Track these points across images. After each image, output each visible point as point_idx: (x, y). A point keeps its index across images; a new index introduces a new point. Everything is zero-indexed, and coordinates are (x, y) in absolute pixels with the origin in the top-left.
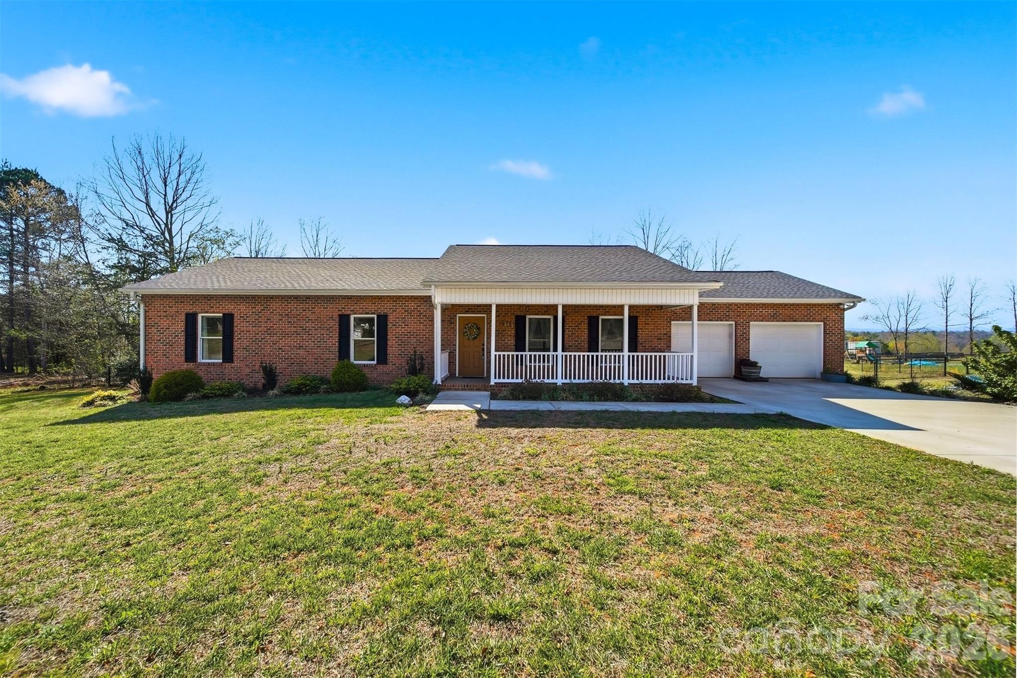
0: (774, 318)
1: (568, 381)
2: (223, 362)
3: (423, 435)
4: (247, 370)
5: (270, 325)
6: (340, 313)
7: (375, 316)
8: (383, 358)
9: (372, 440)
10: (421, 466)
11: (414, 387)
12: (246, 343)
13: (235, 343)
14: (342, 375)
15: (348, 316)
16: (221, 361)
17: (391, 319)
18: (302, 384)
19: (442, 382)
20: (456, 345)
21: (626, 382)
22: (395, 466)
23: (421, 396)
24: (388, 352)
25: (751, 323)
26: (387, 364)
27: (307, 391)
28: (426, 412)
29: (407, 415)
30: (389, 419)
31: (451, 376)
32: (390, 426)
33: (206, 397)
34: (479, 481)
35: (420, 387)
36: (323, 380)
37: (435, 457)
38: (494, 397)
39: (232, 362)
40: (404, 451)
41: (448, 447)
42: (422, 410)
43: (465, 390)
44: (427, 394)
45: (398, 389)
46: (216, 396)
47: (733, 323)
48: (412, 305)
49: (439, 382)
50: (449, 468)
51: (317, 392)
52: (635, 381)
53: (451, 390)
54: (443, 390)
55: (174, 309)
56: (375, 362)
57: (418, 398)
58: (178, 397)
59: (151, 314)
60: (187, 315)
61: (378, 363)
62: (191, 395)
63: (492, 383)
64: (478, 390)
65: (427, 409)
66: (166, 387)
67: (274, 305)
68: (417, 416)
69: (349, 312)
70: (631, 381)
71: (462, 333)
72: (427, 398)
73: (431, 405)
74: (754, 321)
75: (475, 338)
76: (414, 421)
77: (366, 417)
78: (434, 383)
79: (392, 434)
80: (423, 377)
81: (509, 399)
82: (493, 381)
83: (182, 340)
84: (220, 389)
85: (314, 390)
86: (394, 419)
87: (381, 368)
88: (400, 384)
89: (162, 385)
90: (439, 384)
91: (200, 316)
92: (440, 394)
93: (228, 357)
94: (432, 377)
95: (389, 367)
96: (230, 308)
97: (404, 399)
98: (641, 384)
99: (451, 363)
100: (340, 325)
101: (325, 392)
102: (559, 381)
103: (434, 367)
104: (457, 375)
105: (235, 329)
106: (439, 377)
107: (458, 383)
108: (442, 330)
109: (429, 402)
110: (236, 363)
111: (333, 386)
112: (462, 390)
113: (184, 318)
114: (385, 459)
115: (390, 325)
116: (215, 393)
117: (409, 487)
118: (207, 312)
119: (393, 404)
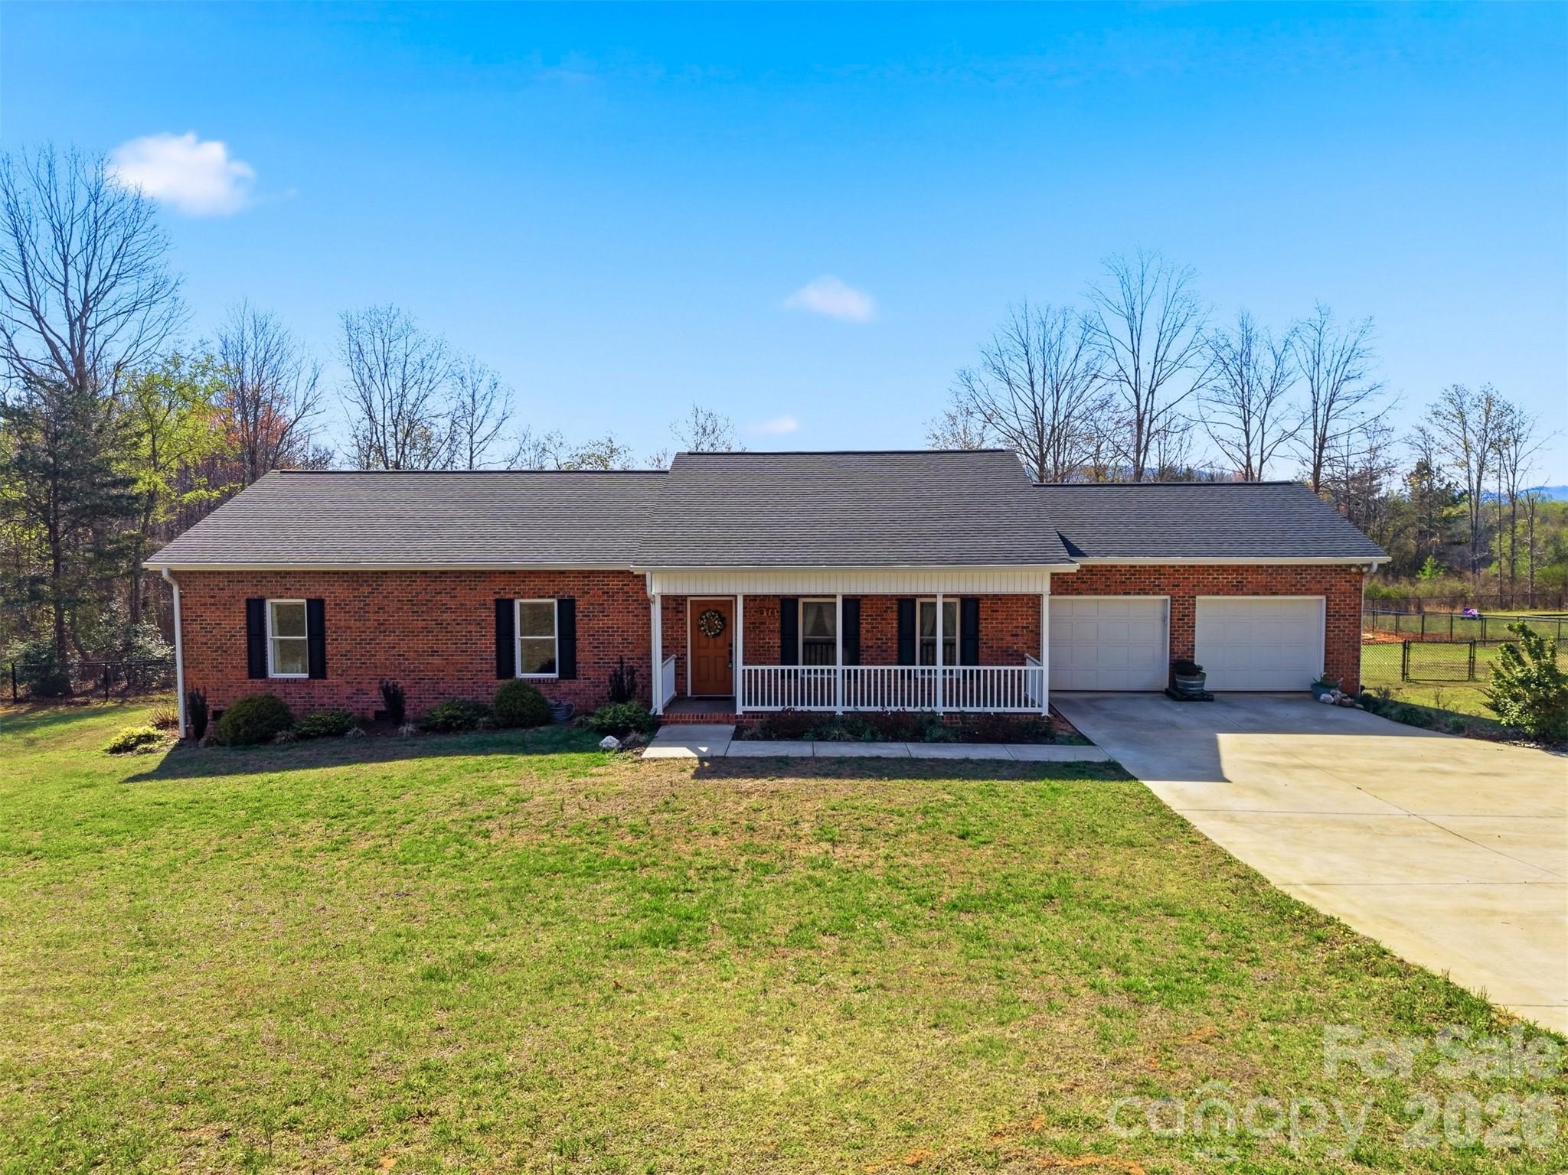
0: (1238, 589)
1: (851, 709)
2: (311, 677)
3: (639, 791)
4: (348, 691)
5: (382, 616)
6: (497, 596)
7: (555, 601)
8: (569, 670)
9: (581, 796)
10: (639, 821)
11: (623, 722)
12: (345, 646)
13: (329, 648)
14: (511, 701)
15: (511, 602)
16: (306, 676)
17: (581, 605)
18: (451, 717)
19: (665, 710)
20: (686, 647)
21: (940, 709)
22: (612, 822)
23: (633, 735)
24: (578, 658)
25: (1198, 597)
26: (575, 678)
27: (459, 727)
28: (642, 760)
29: (616, 763)
30: (595, 771)
31: (678, 700)
32: (599, 780)
33: (304, 737)
34: (695, 833)
35: (633, 721)
36: (480, 709)
37: (653, 812)
38: (737, 736)
39: (324, 677)
40: (620, 808)
41: (667, 803)
42: (636, 758)
43: (698, 723)
44: (643, 732)
45: (600, 725)
46: (320, 735)
47: (1168, 597)
48: (615, 584)
49: (660, 712)
50: (667, 822)
51: (474, 728)
52: (954, 709)
53: (677, 722)
54: (666, 723)
55: (227, 593)
56: (555, 675)
57: (630, 738)
58: (266, 739)
59: (188, 601)
60: (248, 601)
61: (561, 677)
62: (281, 735)
63: (739, 712)
64: (718, 722)
65: (644, 756)
66: (247, 722)
67: (390, 586)
68: (629, 766)
69: (511, 596)
70: (948, 709)
71: (696, 627)
72: (643, 738)
73: (649, 749)
74: (1204, 594)
75: (718, 635)
76: (628, 773)
77: (564, 768)
78: (652, 713)
79: (602, 789)
80: (635, 704)
81: (758, 739)
82: (740, 710)
83: (242, 643)
84: (324, 724)
85: (469, 725)
86: (601, 770)
87: (565, 685)
88: (602, 717)
89: (240, 721)
90: (660, 716)
91: (268, 603)
92: (662, 730)
93: (318, 668)
94: (648, 703)
95: (579, 684)
96: (318, 590)
97: (610, 740)
98: (962, 713)
99: (680, 675)
100: (498, 617)
101: (487, 728)
102: (839, 709)
103: (651, 682)
104: (689, 694)
105: (327, 624)
106: (658, 706)
107: (688, 713)
108: (663, 624)
109: (646, 744)
110: (332, 679)
111: (498, 718)
112: (694, 723)
113: (243, 605)
114: (601, 816)
115: (579, 616)
116: (318, 732)
117: (630, 838)
118: (281, 597)
119: (595, 748)
